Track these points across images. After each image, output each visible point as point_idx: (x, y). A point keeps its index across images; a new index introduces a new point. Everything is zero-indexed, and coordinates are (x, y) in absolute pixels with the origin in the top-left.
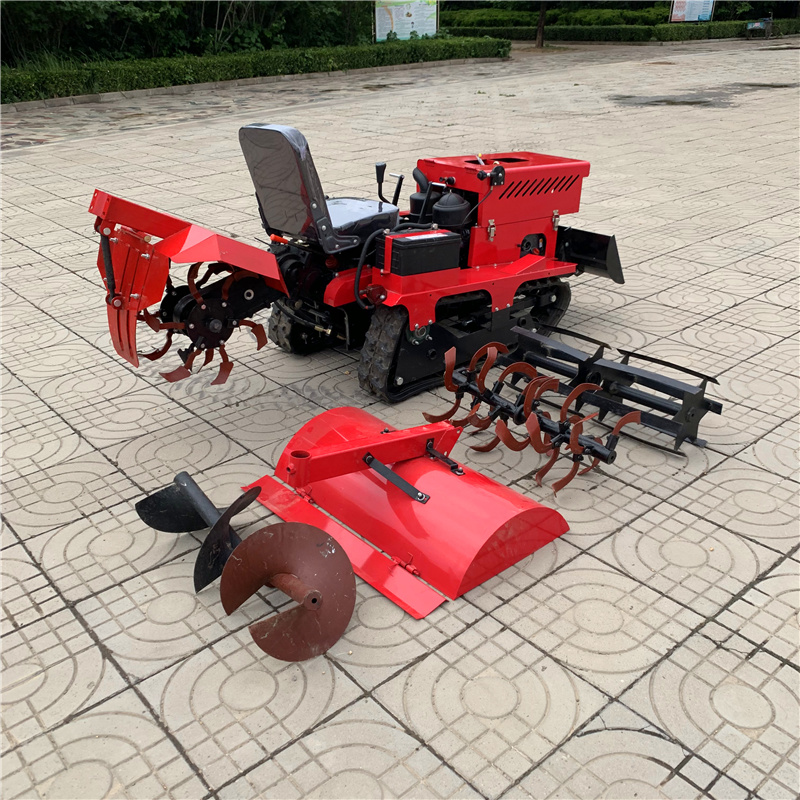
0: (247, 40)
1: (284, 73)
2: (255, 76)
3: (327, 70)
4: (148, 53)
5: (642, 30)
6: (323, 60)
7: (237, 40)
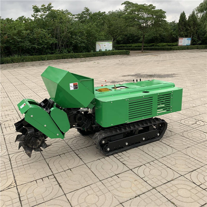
0: (64, 51)
1: (69, 58)
2: (62, 59)
3: (80, 58)
4: (41, 54)
5: (169, 48)
6: (79, 55)
7: (62, 51)
